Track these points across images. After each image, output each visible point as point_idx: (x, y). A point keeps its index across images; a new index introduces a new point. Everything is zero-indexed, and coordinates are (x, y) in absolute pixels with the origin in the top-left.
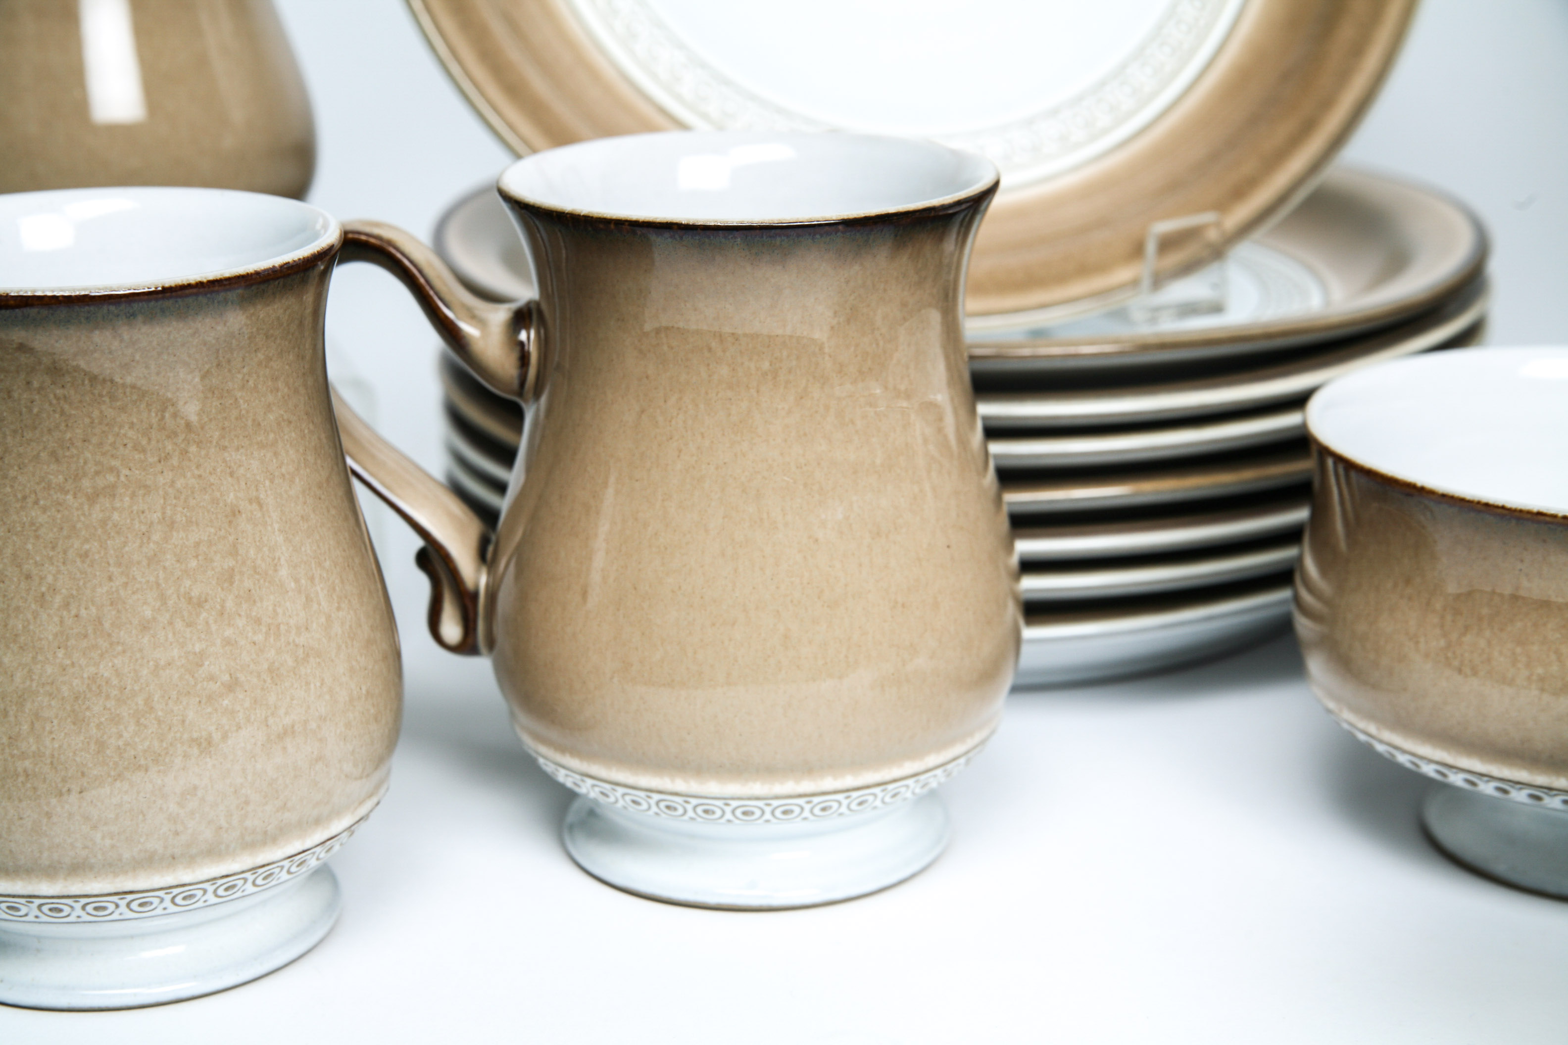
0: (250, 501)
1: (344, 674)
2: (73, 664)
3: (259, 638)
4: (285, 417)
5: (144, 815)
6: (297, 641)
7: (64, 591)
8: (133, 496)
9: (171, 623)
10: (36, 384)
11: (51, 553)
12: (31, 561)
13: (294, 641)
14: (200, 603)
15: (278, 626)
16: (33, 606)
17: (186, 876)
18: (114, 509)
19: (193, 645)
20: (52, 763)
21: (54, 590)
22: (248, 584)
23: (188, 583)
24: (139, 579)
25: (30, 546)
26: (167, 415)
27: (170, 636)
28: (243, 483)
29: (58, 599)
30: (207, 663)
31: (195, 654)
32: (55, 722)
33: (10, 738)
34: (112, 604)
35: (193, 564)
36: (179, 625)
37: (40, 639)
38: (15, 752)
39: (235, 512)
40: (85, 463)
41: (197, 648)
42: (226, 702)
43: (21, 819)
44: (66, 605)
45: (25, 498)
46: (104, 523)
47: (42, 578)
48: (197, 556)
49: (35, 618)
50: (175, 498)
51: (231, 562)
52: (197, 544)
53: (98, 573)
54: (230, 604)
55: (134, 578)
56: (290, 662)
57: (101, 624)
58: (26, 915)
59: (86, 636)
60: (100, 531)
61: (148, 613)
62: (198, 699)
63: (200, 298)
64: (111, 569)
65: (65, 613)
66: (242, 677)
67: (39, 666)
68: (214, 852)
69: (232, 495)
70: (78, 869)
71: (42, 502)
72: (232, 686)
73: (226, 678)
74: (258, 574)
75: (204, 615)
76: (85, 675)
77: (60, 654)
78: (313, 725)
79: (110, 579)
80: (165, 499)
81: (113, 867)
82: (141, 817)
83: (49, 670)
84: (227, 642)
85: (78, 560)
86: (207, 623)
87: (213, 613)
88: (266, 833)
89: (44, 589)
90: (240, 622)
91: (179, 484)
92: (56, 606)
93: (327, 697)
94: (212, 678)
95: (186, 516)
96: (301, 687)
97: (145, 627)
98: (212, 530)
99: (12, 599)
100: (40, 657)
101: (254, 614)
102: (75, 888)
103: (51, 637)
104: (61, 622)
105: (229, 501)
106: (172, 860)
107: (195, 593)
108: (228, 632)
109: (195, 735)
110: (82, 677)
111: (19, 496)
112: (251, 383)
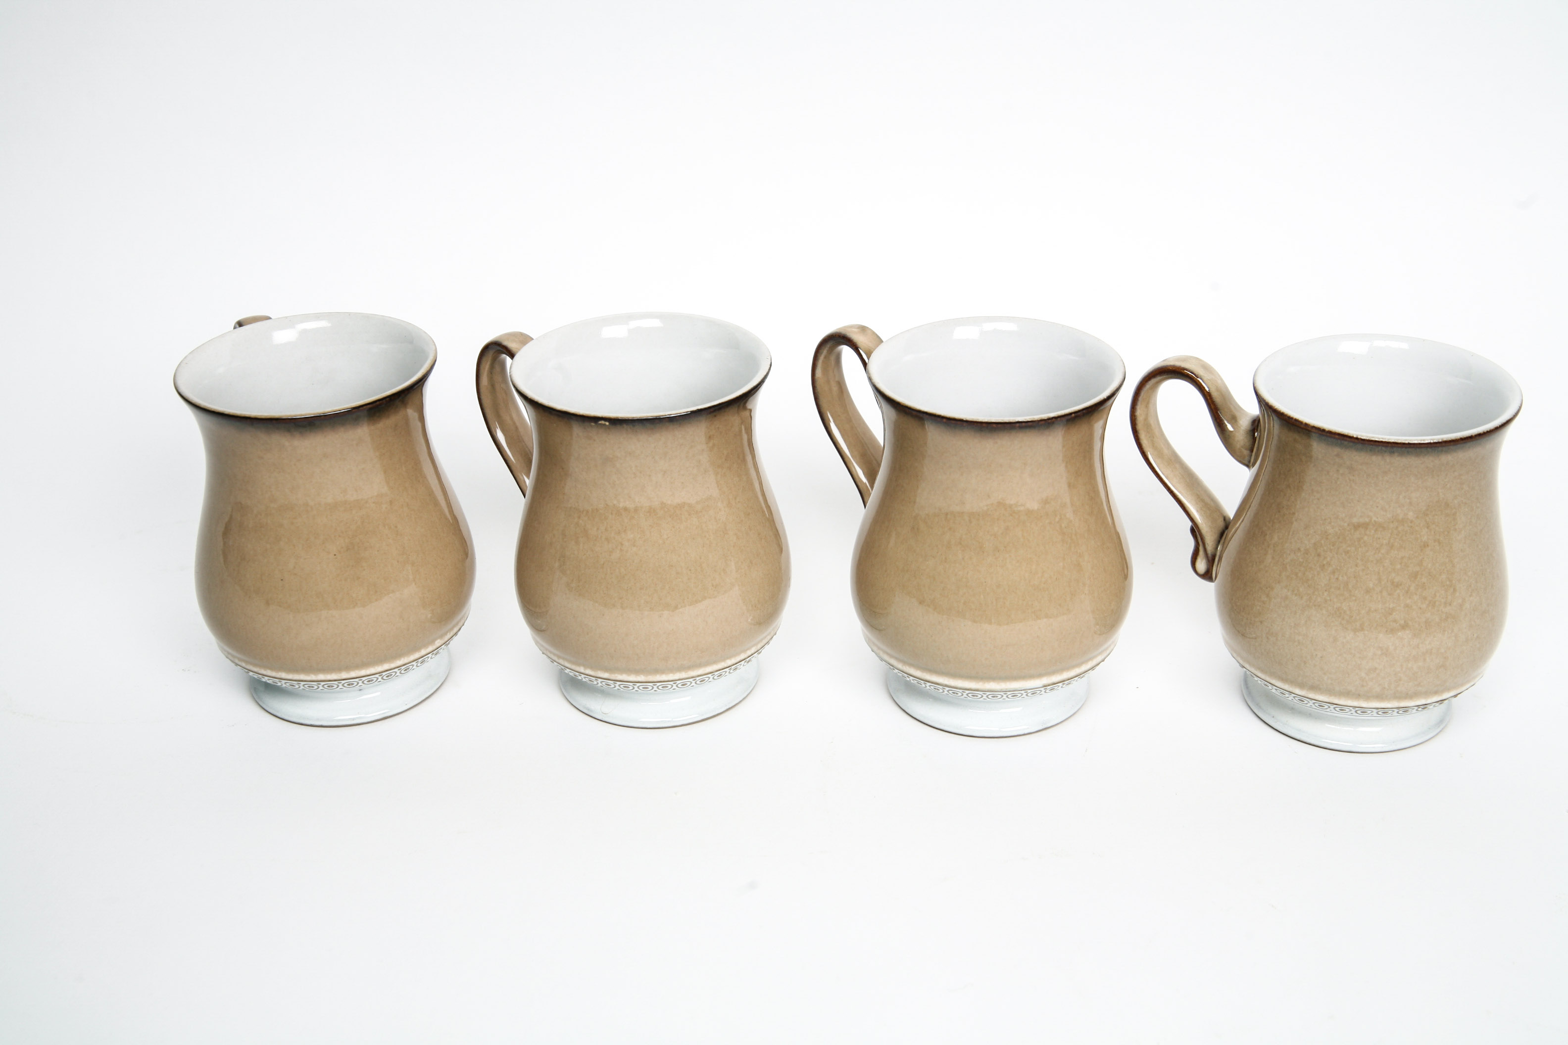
0: (1435, 541)
1: (1466, 628)
2: (1331, 600)
3: (1424, 606)
4: (1464, 501)
5: (1349, 675)
6: (1443, 610)
7: (1334, 566)
8: (1376, 530)
9: (1381, 592)
10: (1341, 472)
11: (1332, 547)
12: (1322, 549)
13: (1442, 610)
14: (1398, 585)
15: (1435, 602)
16: (1318, 569)
17: (1364, 704)
18: (1366, 534)
19: (1390, 604)
20: (1311, 641)
21: (1329, 564)
22: (1424, 580)
23: (1393, 575)
24: (1370, 569)
25: (1323, 542)
26: (1401, 497)
27: (1379, 597)
28: (1433, 533)
29: (1330, 569)
30: (1394, 614)
31: (1389, 608)
32: (1317, 624)
33: (1295, 624)
34: (1355, 577)
35: (1398, 566)
36: (1385, 593)
37: (1318, 584)
38: (1296, 631)
39: (1426, 545)
40: (1357, 511)
41: (1392, 606)
42: (1400, 633)
43: (1293, 660)
44: (1334, 573)
45: (1325, 519)
46: (1359, 540)
47: (1325, 558)
48: (1401, 564)
49: (1318, 575)
50: (1396, 535)
51: (1417, 569)
52: (1402, 558)
53: (1351, 562)
54: (1412, 588)
55: (1368, 568)
56: (1437, 620)
57: (1348, 585)
58: (1288, 697)
59: (1339, 589)
60: (1357, 543)
61: (1371, 585)
62: (1386, 630)
63: (1429, 449)
64: (1358, 561)
65: (1332, 576)
66: (1410, 623)
67: (1315, 596)
68: (1379, 697)
69: (1426, 537)
70: (1313, 688)
71: (1333, 524)
72: (1404, 627)
73: (1402, 622)
74: (1431, 576)
75: (1398, 591)
76: (1335, 606)
77: (1326, 594)
78: (1443, 650)
79: (1356, 566)
80: (1391, 534)
81: (1330, 692)
82: (1347, 676)
83: (1319, 599)
84: (1407, 606)
85: (1344, 554)
86: (1399, 595)
87: (1403, 591)
88: (1407, 694)
89: (1325, 562)
90: (1416, 598)
91: (1400, 529)
92: (1329, 572)
93: (1453, 638)
94: (1395, 621)
95: (1400, 544)
96: (1440, 632)
97: (1368, 591)
98: (1412, 552)
99: (1309, 563)
100: (1316, 593)
101: (1424, 594)
102: (1311, 695)
103: (1323, 585)
104: (1330, 580)
105: (1423, 540)
106: (1358, 696)
107: (1396, 580)
108: (1408, 601)
109: (1381, 645)
110: (1333, 607)
111: (1323, 518)
112: (1448, 486)
